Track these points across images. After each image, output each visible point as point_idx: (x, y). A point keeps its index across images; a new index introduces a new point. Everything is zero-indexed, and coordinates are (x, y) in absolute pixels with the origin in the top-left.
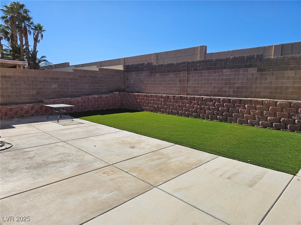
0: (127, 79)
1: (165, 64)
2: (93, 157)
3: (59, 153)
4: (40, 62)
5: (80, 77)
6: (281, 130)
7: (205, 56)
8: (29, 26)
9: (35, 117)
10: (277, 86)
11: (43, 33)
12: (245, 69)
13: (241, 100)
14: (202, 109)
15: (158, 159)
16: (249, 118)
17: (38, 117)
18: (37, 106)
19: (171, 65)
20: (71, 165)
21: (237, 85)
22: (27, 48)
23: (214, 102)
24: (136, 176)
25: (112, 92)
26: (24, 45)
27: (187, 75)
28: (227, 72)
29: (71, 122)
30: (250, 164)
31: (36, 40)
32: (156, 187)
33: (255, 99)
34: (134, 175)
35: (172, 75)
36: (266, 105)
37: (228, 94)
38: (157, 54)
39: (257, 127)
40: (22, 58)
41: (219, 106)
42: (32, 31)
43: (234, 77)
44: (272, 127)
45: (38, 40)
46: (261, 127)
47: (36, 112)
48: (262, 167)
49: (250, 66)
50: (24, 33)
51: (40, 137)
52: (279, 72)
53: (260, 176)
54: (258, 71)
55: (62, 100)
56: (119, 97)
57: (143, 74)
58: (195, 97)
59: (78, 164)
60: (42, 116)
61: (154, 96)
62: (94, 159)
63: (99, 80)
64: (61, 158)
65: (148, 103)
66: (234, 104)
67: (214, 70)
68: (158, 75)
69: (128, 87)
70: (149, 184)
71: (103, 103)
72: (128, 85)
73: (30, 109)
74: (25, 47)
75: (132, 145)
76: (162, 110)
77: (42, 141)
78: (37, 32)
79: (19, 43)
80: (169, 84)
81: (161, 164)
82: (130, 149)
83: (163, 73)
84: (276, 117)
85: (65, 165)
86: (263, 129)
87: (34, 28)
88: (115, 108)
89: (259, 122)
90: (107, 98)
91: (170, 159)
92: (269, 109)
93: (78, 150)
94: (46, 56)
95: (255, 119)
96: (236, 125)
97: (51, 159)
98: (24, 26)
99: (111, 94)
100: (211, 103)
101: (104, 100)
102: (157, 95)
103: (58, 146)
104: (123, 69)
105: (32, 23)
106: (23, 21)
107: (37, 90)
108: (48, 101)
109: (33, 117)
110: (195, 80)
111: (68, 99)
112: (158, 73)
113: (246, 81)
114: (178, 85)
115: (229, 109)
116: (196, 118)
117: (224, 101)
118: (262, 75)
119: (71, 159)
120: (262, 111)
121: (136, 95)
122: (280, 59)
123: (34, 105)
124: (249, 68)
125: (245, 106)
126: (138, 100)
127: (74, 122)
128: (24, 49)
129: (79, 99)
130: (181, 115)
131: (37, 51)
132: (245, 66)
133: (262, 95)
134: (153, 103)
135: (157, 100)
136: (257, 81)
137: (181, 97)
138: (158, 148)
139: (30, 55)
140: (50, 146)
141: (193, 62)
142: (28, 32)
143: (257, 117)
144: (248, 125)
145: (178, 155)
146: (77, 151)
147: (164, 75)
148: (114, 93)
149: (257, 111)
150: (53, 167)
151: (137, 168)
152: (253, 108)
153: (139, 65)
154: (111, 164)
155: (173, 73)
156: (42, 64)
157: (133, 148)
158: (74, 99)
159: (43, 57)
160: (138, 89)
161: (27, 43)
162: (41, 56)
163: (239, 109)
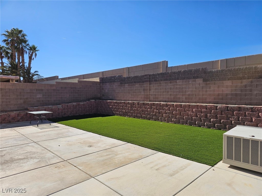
0: (103, 89)
1: (132, 77)
2: (53, 155)
3: (27, 151)
4: (33, 75)
5: (62, 88)
6: (222, 130)
7: (166, 69)
8: (25, 47)
9: (20, 122)
10: (219, 93)
11: (36, 52)
12: (193, 79)
13: (189, 105)
14: (160, 113)
15: (107, 155)
16: (197, 120)
17: (23, 122)
18: (23, 113)
19: (136, 77)
20: (33, 161)
21: (188, 93)
22: (23, 65)
23: (169, 107)
24: (81, 169)
25: (89, 100)
26: (21, 63)
27: (149, 85)
28: (179, 82)
29: (49, 126)
30: (181, 158)
31: (30, 58)
32: (94, 178)
33: (201, 104)
34: (80, 168)
35: (137, 85)
36: (209, 109)
37: (181, 100)
38: (129, 68)
39: (203, 127)
40: (18, 73)
41: (173, 110)
42: (28, 51)
43: (185, 86)
44: (215, 127)
45: (32, 58)
46: (206, 128)
47: (21, 119)
48: (189, 160)
49: (197, 77)
50: (21, 53)
51: (17, 139)
52: (219, 81)
53: (184, 168)
54: (203, 81)
55: (44, 107)
56: (95, 104)
57: (115, 85)
58: (154, 103)
59: (39, 160)
60: (27, 122)
61: (122, 103)
62: (53, 156)
63: (78, 91)
64: (26, 156)
65: (118, 108)
66: (185, 109)
67: (170, 81)
68: (126, 85)
69: (103, 95)
70: (89, 175)
71: (80, 109)
72: (103, 94)
73: (17, 116)
74: (21, 64)
75: (91, 145)
76: (129, 114)
77: (17, 142)
78: (31, 51)
79: (17, 61)
80: (135, 92)
81: (107, 159)
82: (88, 148)
83: (131, 84)
84: (218, 119)
85: (27, 162)
86: (208, 129)
87: (29, 48)
88: (91, 113)
89: (205, 123)
90: (84, 105)
91: (116, 155)
92: (211, 113)
93: (44, 149)
94: (38, 71)
95: (201, 121)
96: (187, 126)
97: (18, 156)
98: (21, 47)
99: (87, 101)
100: (167, 108)
101: (82, 107)
102: (125, 102)
103: (28, 146)
104: (99, 81)
105: (28, 44)
106: (21, 43)
107: (25, 99)
108: (33, 109)
109: (19, 122)
110: (156, 89)
111: (49, 106)
112: (127, 84)
113: (195, 89)
114: (143, 93)
115: (181, 113)
116: (156, 121)
117: (177, 106)
118: (207, 84)
119: (35, 156)
120: (206, 114)
121: (108, 102)
122: (219, 72)
123: (20, 113)
124: (196, 79)
125: (193, 110)
126: (110, 107)
127: (51, 126)
128: (20, 65)
129: (60, 106)
130: (144, 118)
131: (31, 67)
132: (193, 77)
133: (208, 100)
134: (122, 109)
135: (125, 106)
136: (203, 89)
137: (144, 103)
138: (112, 146)
139: (25, 71)
140: (22, 146)
141: (153, 75)
142: (24, 52)
143: (203, 119)
144: (196, 126)
145: (125, 152)
146: (42, 150)
147: (132, 85)
148: (90, 101)
149: (202, 114)
150: (17, 163)
151: (86, 163)
152: (199, 112)
153: (112, 77)
154: (65, 160)
155: (138, 84)
156: (35, 78)
157: (91, 146)
158: (56, 106)
159: (36, 72)
160: (111, 97)
161: (23, 60)
162: (34, 71)
163: (188, 113)
